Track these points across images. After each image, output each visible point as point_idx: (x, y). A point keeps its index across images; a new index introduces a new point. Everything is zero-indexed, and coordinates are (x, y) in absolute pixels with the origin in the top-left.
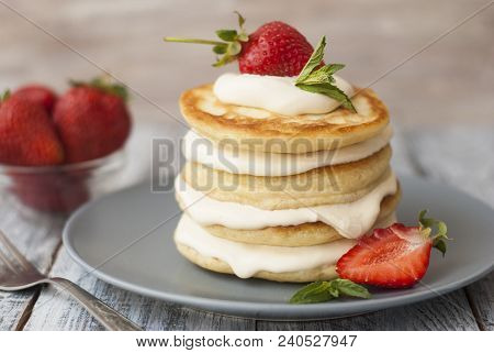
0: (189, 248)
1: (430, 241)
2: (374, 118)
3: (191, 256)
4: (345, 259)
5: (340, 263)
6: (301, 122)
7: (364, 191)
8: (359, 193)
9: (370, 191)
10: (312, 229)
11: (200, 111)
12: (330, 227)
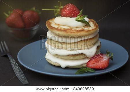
0: (49, 60)
1: (109, 57)
2: (95, 28)
3: (50, 62)
4: (89, 62)
5: (87, 63)
6: (77, 29)
7: (93, 45)
8: (92, 46)
9: (94, 45)
10: (80, 55)
11: (52, 26)
12: (85, 55)
